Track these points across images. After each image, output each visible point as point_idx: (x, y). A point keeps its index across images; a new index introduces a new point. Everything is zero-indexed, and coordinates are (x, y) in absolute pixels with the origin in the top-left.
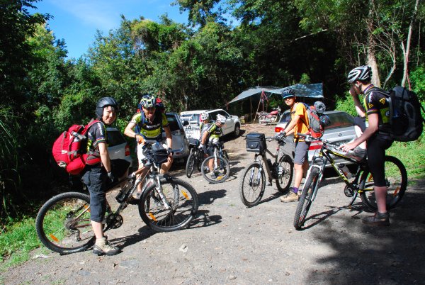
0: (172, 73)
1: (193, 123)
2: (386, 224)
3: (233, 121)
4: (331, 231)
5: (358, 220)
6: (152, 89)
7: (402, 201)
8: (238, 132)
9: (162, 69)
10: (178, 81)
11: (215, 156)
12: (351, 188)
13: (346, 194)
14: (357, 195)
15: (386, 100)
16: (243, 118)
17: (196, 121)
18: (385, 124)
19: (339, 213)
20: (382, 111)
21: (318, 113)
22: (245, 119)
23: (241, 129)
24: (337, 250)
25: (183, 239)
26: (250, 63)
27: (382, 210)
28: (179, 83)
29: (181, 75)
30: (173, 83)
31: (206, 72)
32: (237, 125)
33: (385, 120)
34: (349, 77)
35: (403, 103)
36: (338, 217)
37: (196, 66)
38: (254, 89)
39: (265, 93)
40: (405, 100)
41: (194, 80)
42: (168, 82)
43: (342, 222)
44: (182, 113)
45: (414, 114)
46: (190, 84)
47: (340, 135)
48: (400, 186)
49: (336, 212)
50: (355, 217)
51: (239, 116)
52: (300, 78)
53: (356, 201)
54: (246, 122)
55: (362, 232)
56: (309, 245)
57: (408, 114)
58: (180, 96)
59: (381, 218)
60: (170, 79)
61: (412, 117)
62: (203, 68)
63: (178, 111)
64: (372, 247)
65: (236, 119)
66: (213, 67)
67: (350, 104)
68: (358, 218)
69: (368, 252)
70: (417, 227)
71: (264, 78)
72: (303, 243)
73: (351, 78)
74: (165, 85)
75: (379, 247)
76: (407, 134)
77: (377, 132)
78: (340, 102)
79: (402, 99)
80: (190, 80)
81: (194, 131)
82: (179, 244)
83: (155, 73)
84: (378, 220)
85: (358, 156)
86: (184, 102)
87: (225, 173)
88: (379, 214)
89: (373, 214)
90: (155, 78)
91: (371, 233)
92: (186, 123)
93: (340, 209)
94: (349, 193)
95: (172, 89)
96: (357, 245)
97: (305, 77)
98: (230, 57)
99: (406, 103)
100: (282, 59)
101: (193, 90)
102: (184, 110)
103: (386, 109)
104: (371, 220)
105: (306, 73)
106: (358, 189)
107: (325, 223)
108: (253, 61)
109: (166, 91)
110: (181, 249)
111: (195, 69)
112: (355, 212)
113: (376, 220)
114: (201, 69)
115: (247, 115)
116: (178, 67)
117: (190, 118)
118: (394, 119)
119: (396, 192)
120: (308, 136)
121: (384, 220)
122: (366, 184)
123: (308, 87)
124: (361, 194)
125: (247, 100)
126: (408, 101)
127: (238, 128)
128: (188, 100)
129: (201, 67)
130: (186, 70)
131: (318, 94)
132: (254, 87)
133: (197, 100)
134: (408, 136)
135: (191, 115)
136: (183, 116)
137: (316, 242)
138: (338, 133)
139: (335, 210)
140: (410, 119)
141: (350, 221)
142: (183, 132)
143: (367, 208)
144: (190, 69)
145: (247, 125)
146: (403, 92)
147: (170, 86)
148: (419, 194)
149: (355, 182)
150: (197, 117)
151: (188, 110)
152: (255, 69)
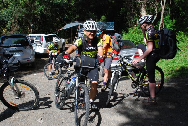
0: (23, 8)
1: (37, 42)
2: (155, 104)
3: (61, 41)
4: (125, 108)
5: (139, 102)
6: (8, 17)
7: (161, 91)
8: (64, 48)
9: (15, 5)
10: (26, 14)
11: (53, 63)
12: (135, 84)
13: (132, 87)
14: (138, 87)
15: (158, 35)
16: (67, 40)
17: (39, 41)
18: (157, 48)
19: (128, 98)
20: (156, 41)
21: (117, 40)
22: (68, 41)
23: (66, 46)
24: (130, 118)
25: (39, 114)
26: (72, 6)
27: (153, 96)
28: (27, 15)
29: (28, 10)
30: (22, 15)
31: (45, 10)
32: (64, 44)
33: (157, 46)
34: (140, 20)
35: (168, 38)
36: (128, 100)
37: (38, 5)
38: (74, 23)
39: (80, 25)
40: (169, 36)
41: (37, 14)
42: (19, 14)
43: (131, 102)
44: (29, 35)
45: (173, 44)
46: (34, 17)
47: (126, 53)
48: (160, 83)
49: (126, 97)
50: (137, 100)
51: (65, 39)
52: (101, 18)
53: (138, 91)
54: (68, 42)
55: (142, 108)
56: (114, 116)
57: (170, 44)
58: (27, 24)
59: (152, 100)
60: (21, 12)
61: (171, 46)
62: (43, 6)
63: (27, 33)
64: (149, 116)
65: (63, 40)
66: (49, 7)
67: (130, 35)
68: (139, 100)
69: (147, 120)
70: (171, 105)
71: (80, 17)
72: (111, 115)
73: (141, 21)
74: (18, 15)
75: (152, 116)
76: (167, 55)
77: (151, 52)
78: (125, 34)
79: (167, 35)
80: (34, 14)
81: (38, 47)
82: (37, 117)
83: (9, 7)
84: (151, 101)
85: (140, 66)
86: (30, 28)
87: (58, 73)
88: (151, 98)
89: (148, 98)
90: (10, 10)
91: (147, 108)
92: (33, 41)
93: (128, 95)
94: (134, 86)
95: (22, 19)
96: (141, 115)
97: (103, 17)
98: (60, 2)
99: (169, 38)
100: (91, 6)
101: (36, 21)
102: (30, 33)
103: (158, 40)
104: (147, 101)
105: (104, 15)
106: (139, 84)
107: (122, 103)
108: (74, 6)
109: (18, 20)
110: (39, 121)
111: (38, 7)
112: (137, 97)
113: (149, 101)
114: (41, 7)
115: (69, 39)
116: (26, 5)
117: (35, 38)
118: (162, 46)
119: (158, 85)
120: (113, 54)
121: (153, 101)
122: (143, 82)
123: (105, 23)
124: (140, 87)
125: (69, 29)
126: (170, 37)
127: (64, 46)
128: (33, 27)
129: (42, 6)
130: (32, 7)
131: (111, 28)
132: (74, 21)
133: (38, 27)
134: (168, 56)
135: (35, 37)
136: (31, 37)
137: (118, 114)
138: (125, 52)
139: (125, 96)
140: (170, 47)
141: (135, 102)
142: (31, 47)
143: (143, 94)
144: (35, 7)
145: (69, 44)
146: (168, 31)
147: (20, 17)
148: (170, 87)
149: (137, 80)
150: (39, 38)
151: (33, 33)
152: (75, 11)
